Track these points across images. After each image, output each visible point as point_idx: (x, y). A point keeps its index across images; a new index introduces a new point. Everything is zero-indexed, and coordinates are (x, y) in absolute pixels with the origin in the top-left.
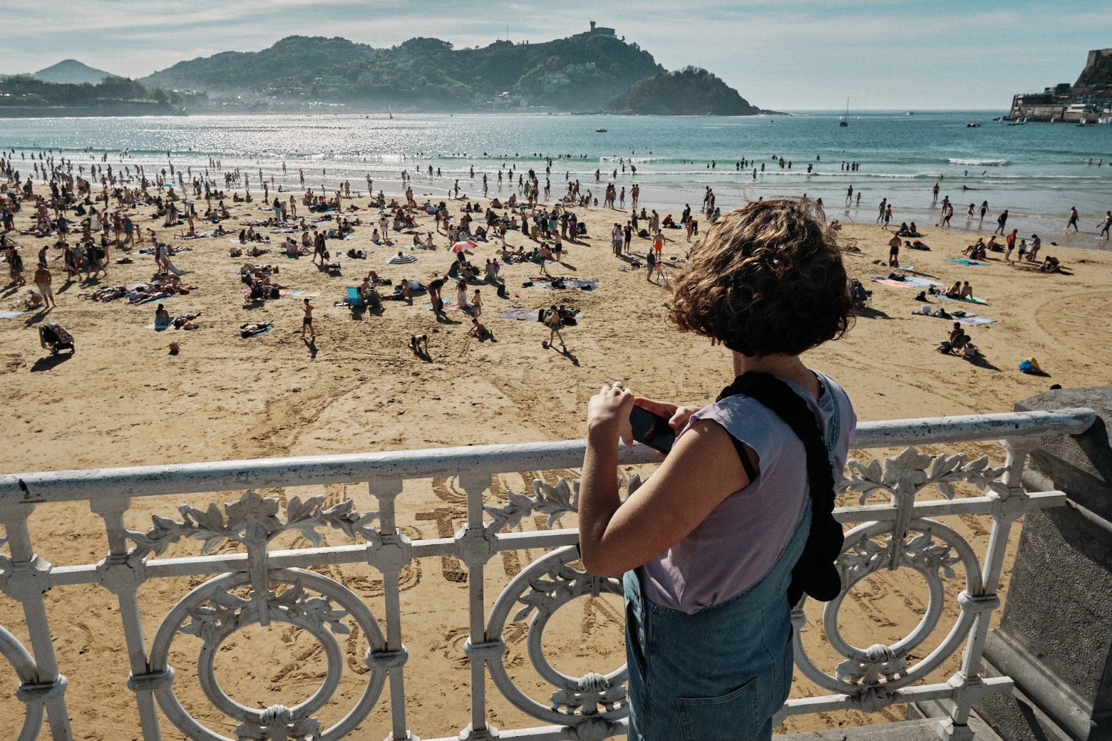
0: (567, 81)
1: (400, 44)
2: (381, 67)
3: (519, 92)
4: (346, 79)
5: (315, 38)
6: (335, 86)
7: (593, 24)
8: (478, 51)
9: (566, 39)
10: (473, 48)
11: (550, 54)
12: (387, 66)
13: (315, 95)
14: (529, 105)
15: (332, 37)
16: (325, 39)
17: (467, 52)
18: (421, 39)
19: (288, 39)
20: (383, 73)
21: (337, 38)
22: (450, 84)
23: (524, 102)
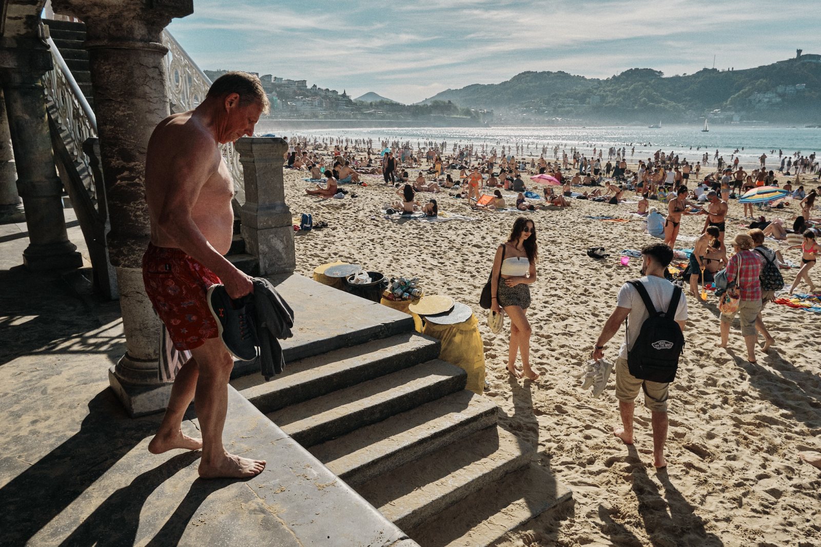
0: (779, 100)
1: (619, 74)
2: (604, 91)
3: (729, 109)
4: (577, 101)
5: (544, 73)
6: (570, 106)
7: (799, 51)
8: (686, 78)
9: (773, 64)
10: (681, 75)
11: (757, 78)
12: (610, 91)
13: (556, 112)
14: (741, 120)
15: (556, 71)
16: (551, 72)
17: (677, 79)
18: (637, 69)
19: (523, 73)
20: (607, 95)
21: (560, 72)
22: (666, 103)
23: (736, 118)
